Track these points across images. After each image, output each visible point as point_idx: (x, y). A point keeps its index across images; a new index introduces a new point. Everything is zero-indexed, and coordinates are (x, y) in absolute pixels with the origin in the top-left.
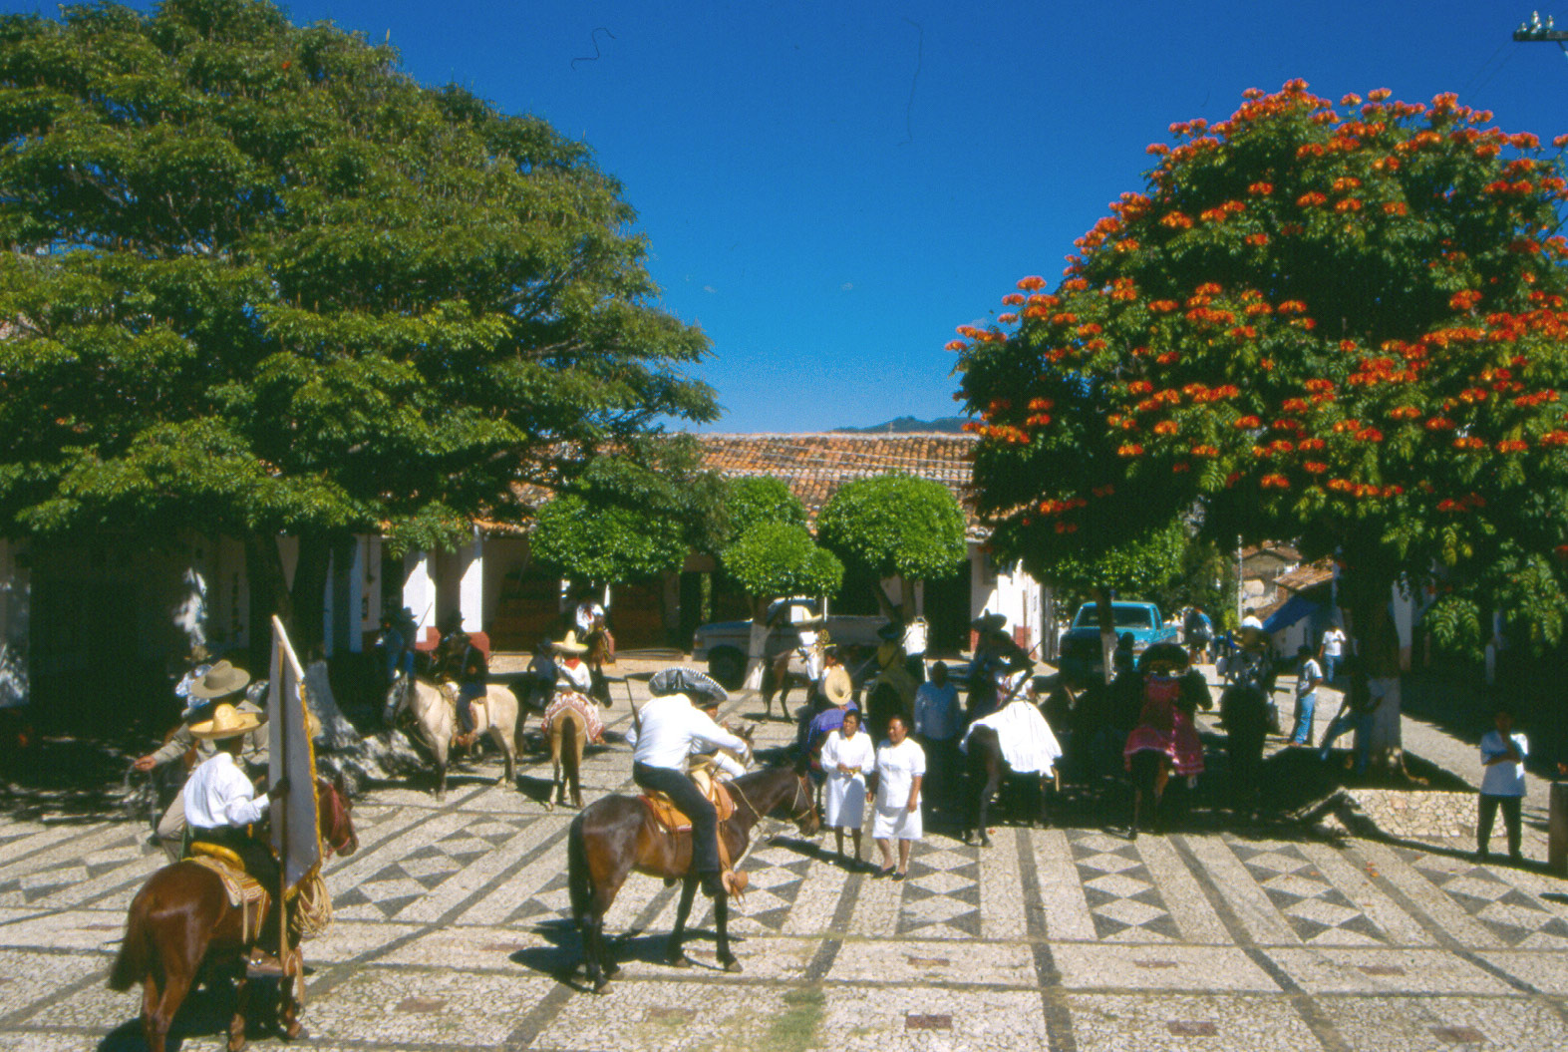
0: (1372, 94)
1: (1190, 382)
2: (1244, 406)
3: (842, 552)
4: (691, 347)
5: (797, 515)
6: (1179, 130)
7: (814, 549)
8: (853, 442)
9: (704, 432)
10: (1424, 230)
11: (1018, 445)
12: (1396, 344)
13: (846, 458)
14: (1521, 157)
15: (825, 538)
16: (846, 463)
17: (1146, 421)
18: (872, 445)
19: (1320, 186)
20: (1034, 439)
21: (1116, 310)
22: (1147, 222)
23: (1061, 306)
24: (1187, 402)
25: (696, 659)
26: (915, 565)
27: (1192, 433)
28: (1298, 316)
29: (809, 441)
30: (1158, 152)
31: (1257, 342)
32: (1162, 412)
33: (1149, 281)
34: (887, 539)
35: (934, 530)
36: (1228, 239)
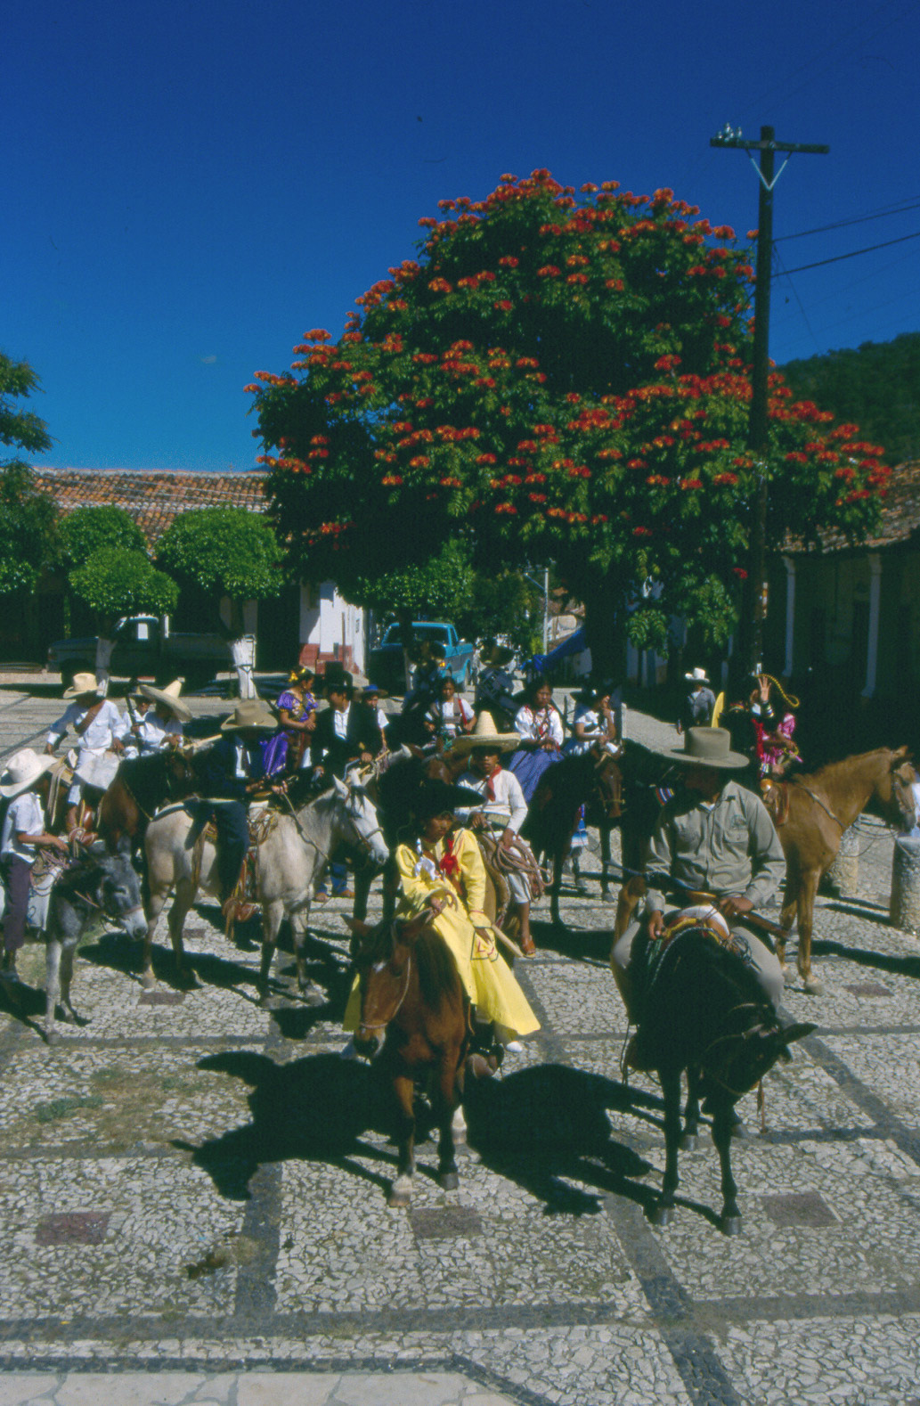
0: (607, 184)
1: (441, 425)
2: (485, 445)
3: (177, 575)
4: (20, 382)
5: (138, 543)
6: (446, 206)
7: (153, 570)
8: (197, 480)
10: (639, 303)
11: (302, 475)
12: (613, 398)
13: (190, 493)
14: (719, 246)
15: (160, 563)
16: (190, 497)
17: (404, 457)
18: (214, 483)
19: (557, 260)
20: (315, 470)
21: (386, 360)
22: (416, 287)
23: (339, 356)
24: (439, 441)
25: (51, 670)
26: (242, 587)
27: (440, 469)
28: (532, 370)
29: (158, 478)
30: (428, 225)
31: (497, 392)
32: (418, 448)
33: (417, 336)
34: (217, 563)
35: (258, 557)
36: (480, 304)
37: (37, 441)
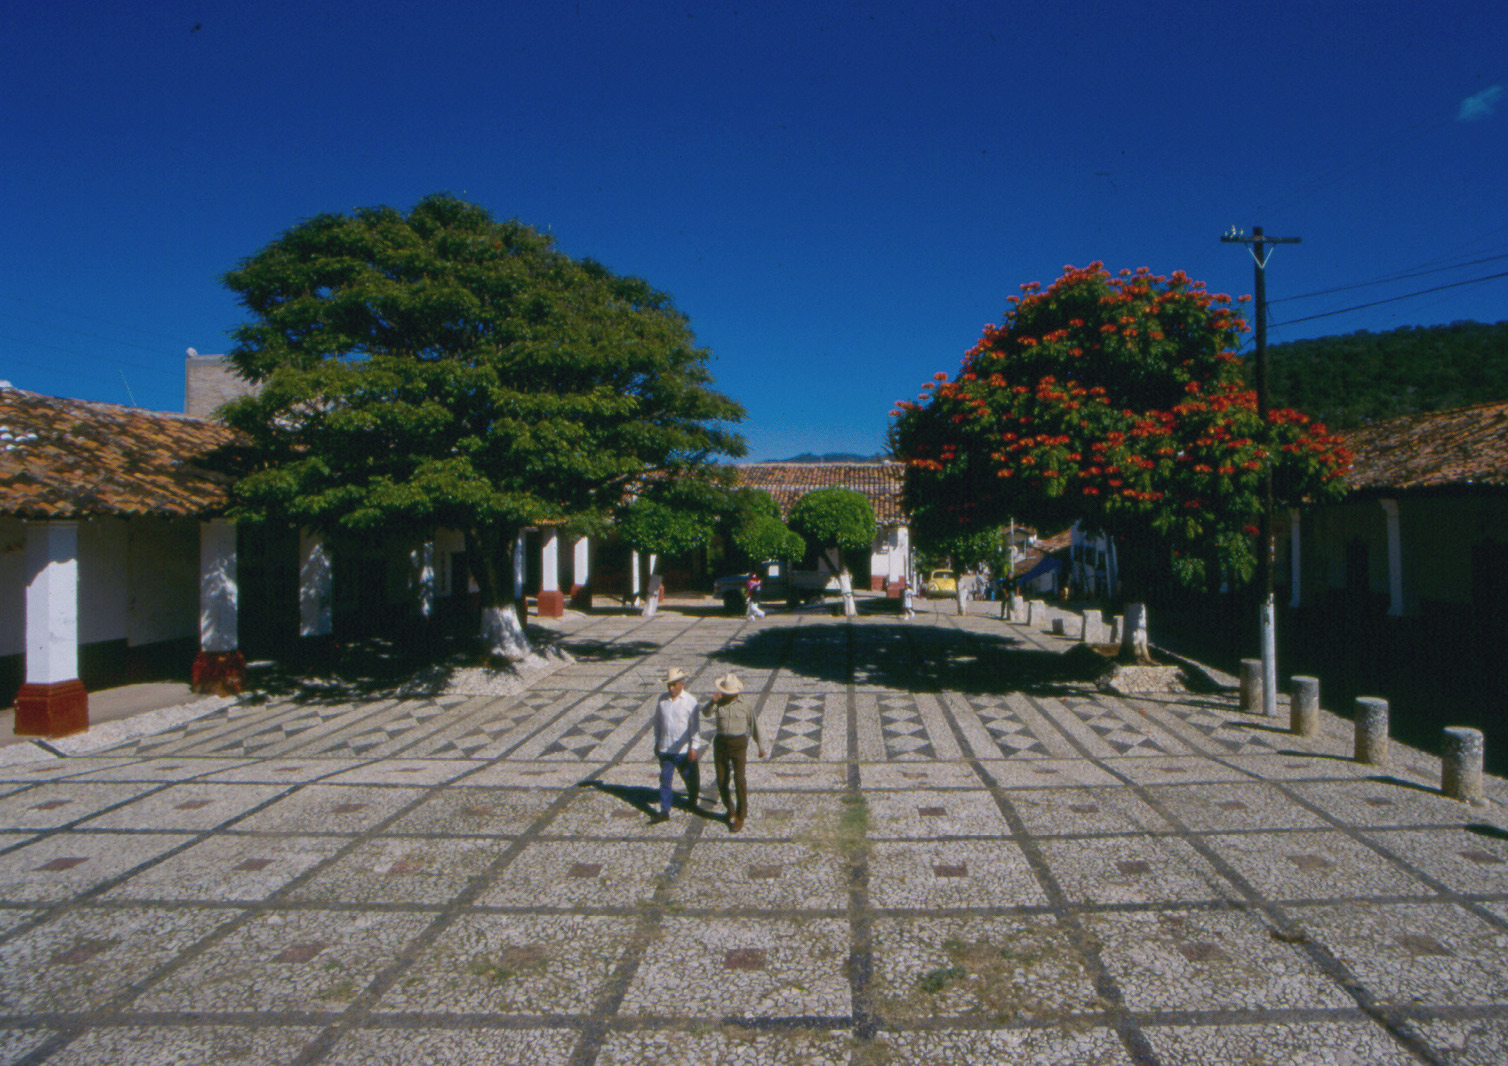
0: (1139, 269)
1: (1039, 433)
2: (1070, 447)
3: (803, 533)
4: (736, 414)
5: (776, 514)
6: (1025, 288)
7: (788, 533)
8: (800, 469)
9: (742, 464)
10: (1171, 347)
11: (935, 471)
12: (1153, 413)
13: (797, 478)
14: (1220, 308)
15: (794, 525)
16: (796, 481)
17: (1014, 457)
18: (811, 470)
19: (1112, 320)
20: (945, 466)
21: (992, 393)
22: (1005, 341)
23: (961, 389)
24: (1037, 445)
25: (716, 597)
26: (848, 541)
27: (1042, 465)
28: (1099, 395)
29: (774, 468)
30: (1013, 300)
31: (1078, 411)
32: (1025, 451)
33: (1011, 375)
34: (830, 525)
35: (857, 520)
36: (1059, 352)
37: (737, 450)
